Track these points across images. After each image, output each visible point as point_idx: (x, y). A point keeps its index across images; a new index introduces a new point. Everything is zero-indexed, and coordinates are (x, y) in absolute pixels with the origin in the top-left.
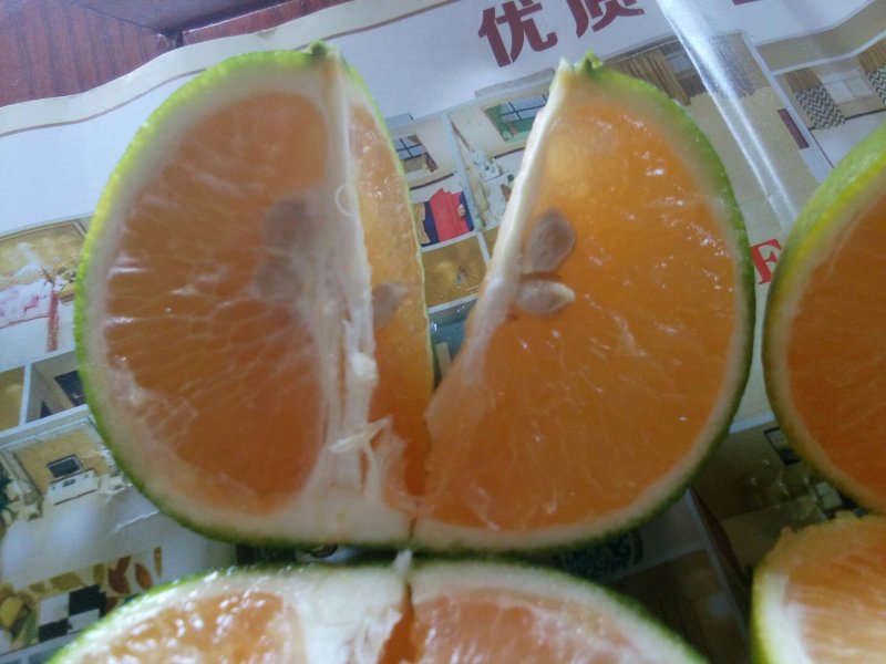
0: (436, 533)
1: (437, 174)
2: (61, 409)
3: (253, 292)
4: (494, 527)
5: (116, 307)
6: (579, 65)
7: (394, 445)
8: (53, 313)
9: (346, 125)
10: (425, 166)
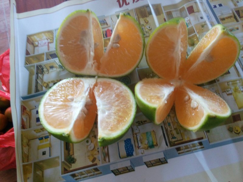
0: (100, 74)
1: (108, 26)
2: (50, 59)
3: (79, 43)
4: (108, 74)
5: (61, 44)
6: (123, 14)
7: (96, 64)
8: (48, 45)
9: (91, 20)
10: (106, 24)
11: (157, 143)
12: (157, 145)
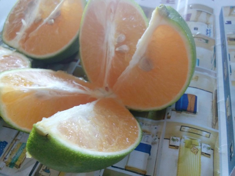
11: (20, 165)
12: (19, 167)
